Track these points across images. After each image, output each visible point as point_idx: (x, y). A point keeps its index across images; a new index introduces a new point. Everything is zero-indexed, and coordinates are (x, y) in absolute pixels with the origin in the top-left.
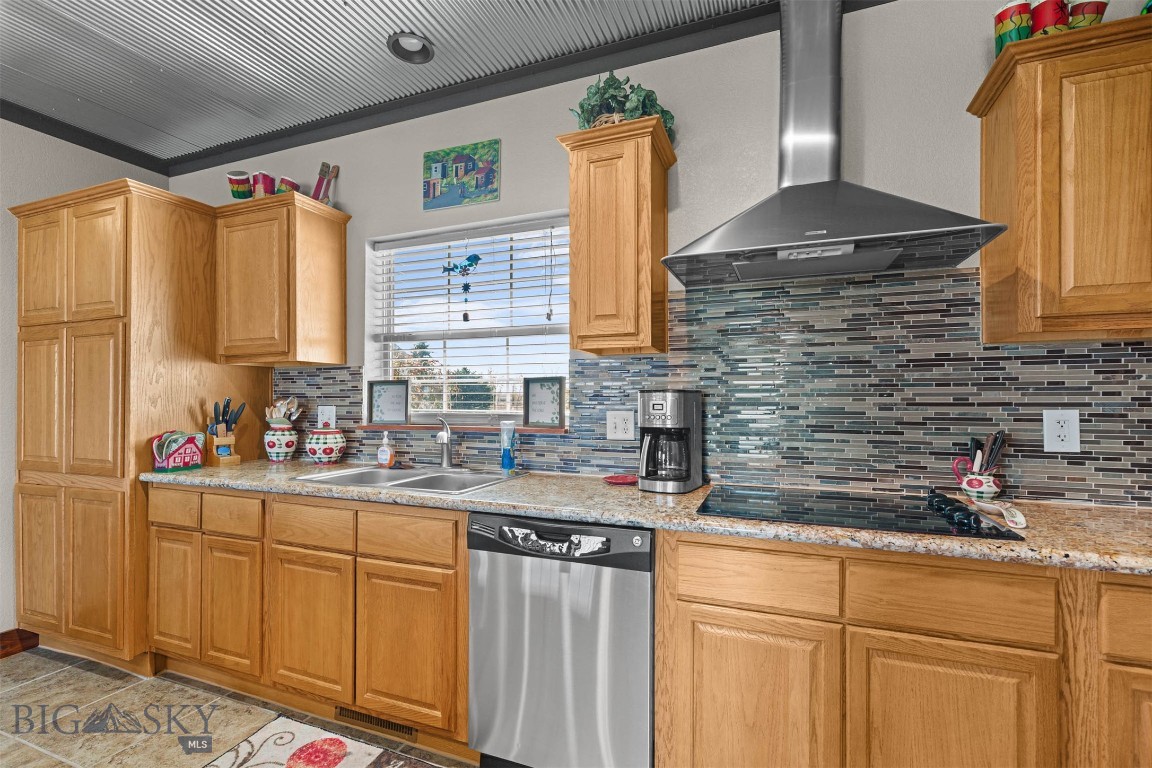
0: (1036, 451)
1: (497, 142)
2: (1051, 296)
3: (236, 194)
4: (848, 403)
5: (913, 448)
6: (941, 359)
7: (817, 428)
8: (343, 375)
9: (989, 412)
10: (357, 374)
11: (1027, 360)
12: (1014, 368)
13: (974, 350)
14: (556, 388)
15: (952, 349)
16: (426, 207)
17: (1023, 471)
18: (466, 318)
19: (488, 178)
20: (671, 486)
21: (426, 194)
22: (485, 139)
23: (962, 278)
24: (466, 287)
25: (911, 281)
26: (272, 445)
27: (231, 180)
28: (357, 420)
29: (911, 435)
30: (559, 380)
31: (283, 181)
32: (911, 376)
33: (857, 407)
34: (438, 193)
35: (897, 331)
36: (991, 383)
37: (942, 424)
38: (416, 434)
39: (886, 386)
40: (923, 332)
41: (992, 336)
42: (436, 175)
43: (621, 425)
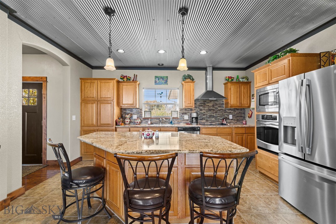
0: (229, 119)
1: (167, 77)
2: (231, 105)
3: (121, 78)
4: (212, 114)
5: (218, 119)
6: (221, 109)
7: (209, 117)
8: (139, 110)
9: (225, 115)
10: (141, 110)
11: (228, 110)
12: (227, 111)
13: (224, 109)
14: (177, 112)
15: (222, 108)
16: (155, 84)
17: (228, 121)
18: (161, 101)
19: (166, 82)
20: (195, 124)
21: (155, 82)
22: (166, 76)
23: (223, 101)
24: (161, 97)
25: (218, 101)
26: (127, 122)
27: (121, 76)
28: (142, 117)
29: (218, 118)
30: (178, 111)
31: (128, 77)
32: (218, 111)
33: (213, 115)
34: (157, 82)
35: (217, 107)
36: (225, 112)
37: (221, 116)
38: (153, 119)
39: (216, 113)
40: (219, 107)
41: (225, 107)
42: (157, 80)
43: (186, 117)
